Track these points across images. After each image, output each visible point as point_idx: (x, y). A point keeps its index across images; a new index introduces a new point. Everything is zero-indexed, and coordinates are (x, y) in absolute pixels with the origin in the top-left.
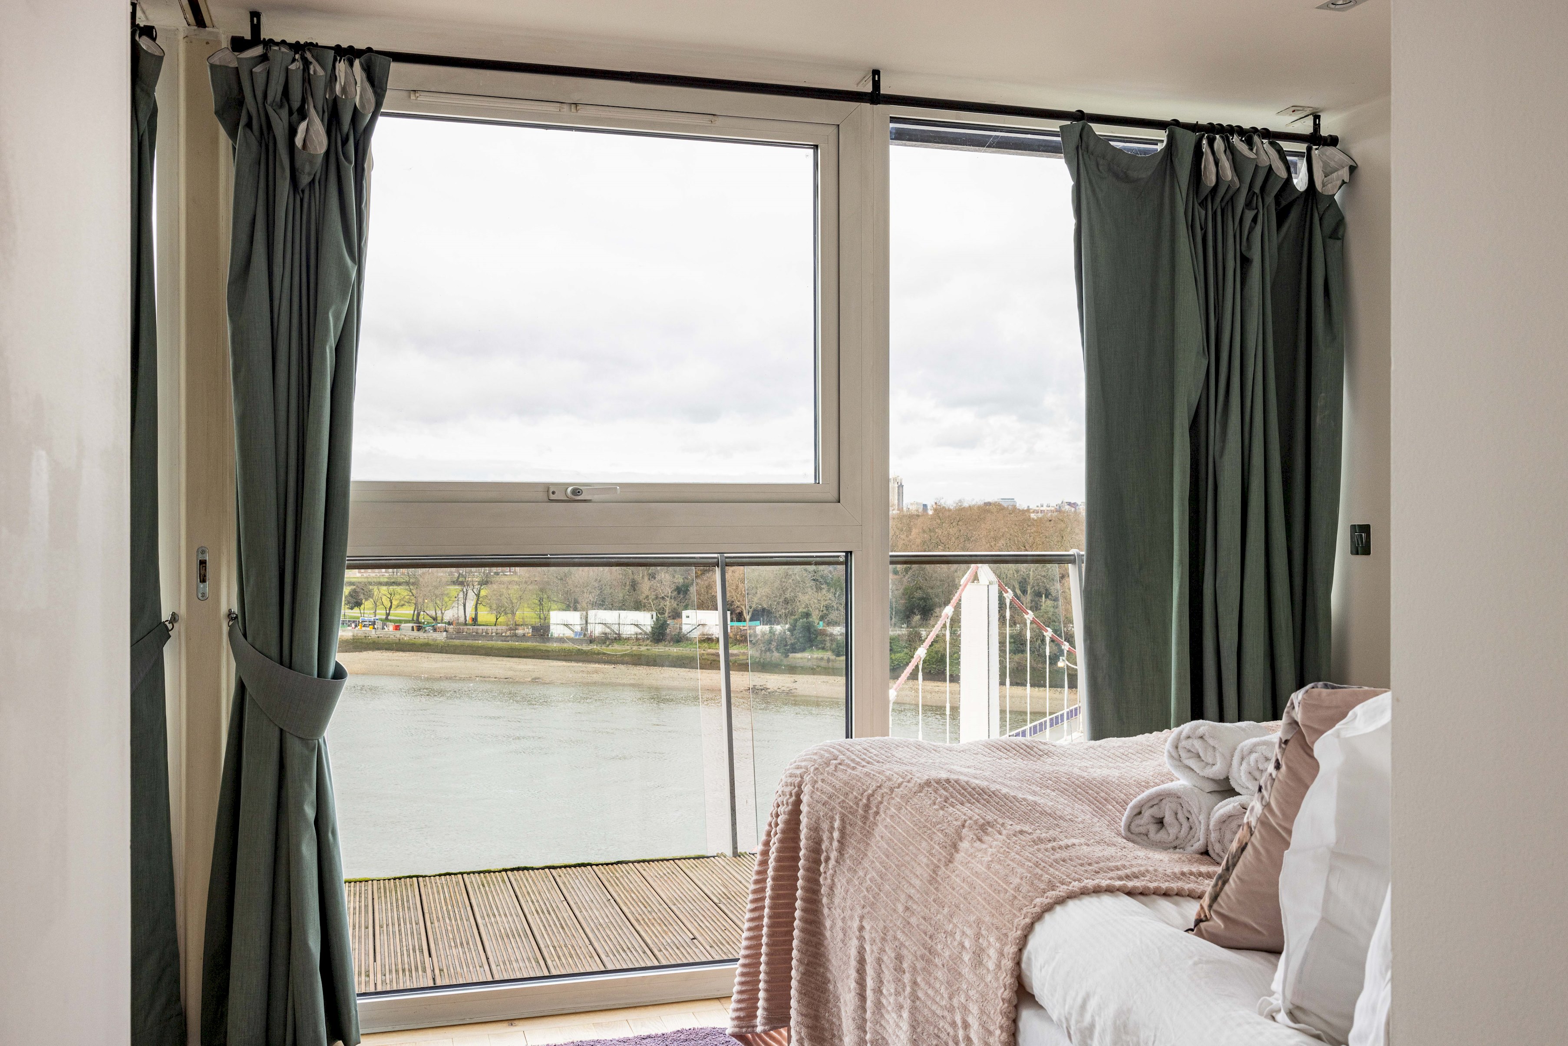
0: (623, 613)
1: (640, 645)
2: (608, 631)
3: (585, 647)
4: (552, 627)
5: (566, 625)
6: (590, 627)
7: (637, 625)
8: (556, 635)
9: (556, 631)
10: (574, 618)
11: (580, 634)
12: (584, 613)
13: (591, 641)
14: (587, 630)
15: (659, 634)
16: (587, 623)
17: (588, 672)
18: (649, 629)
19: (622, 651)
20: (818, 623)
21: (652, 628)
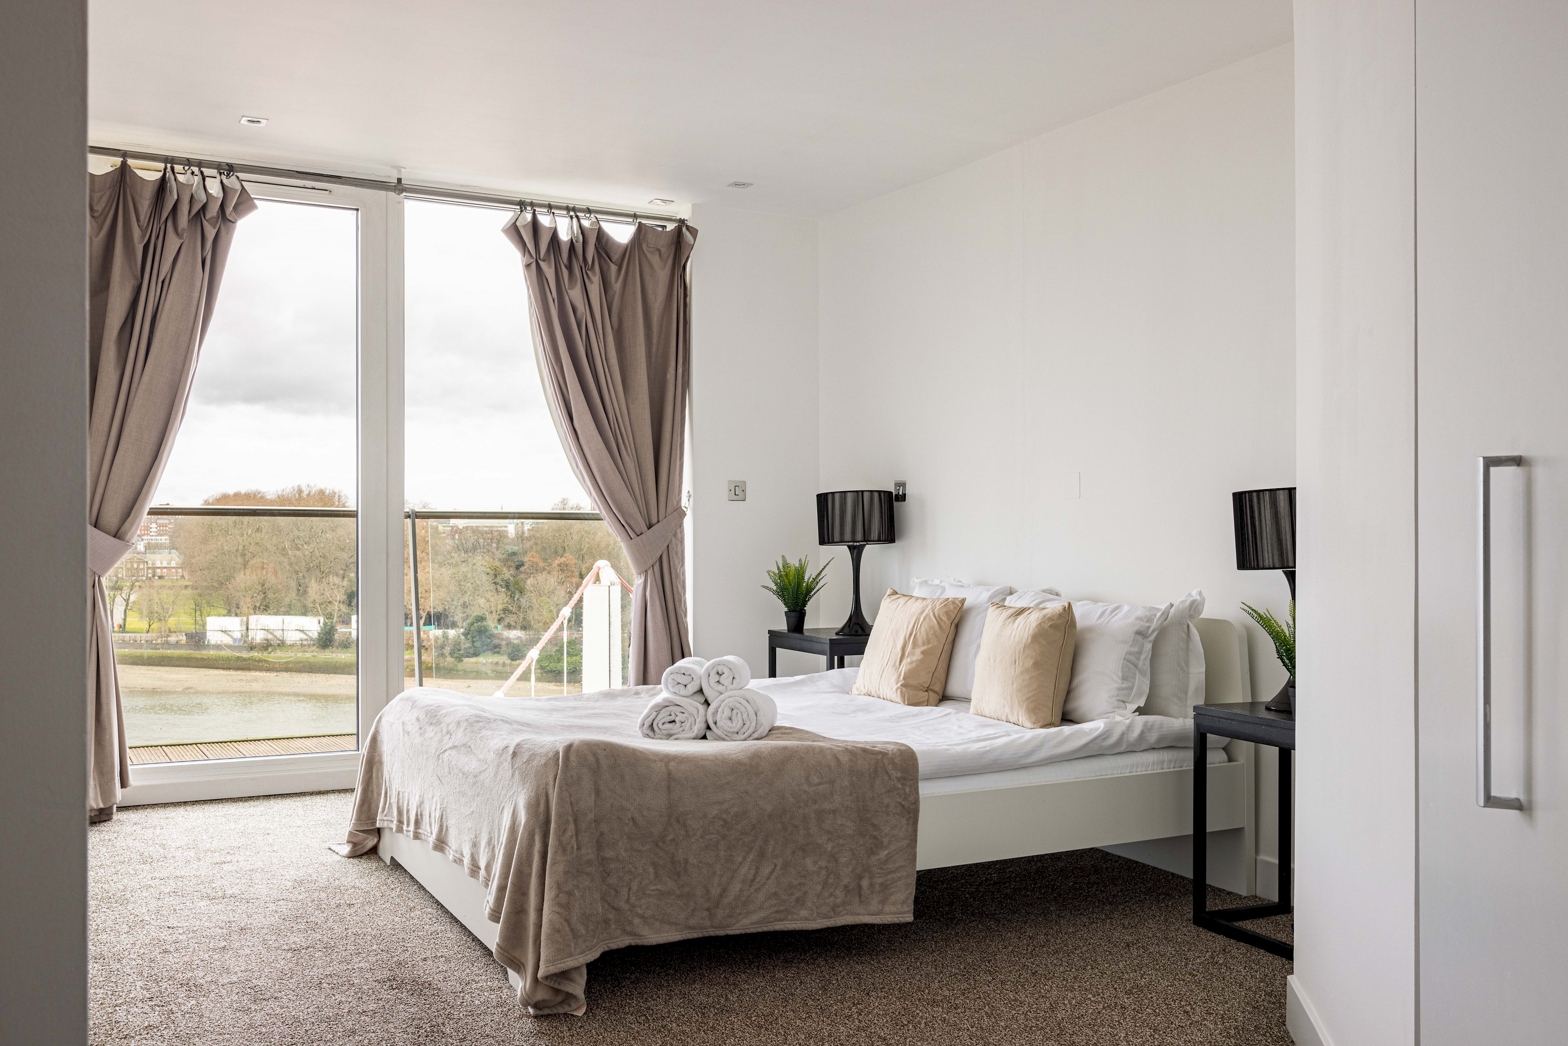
0: (287, 618)
1: (305, 652)
2: (270, 637)
3: (245, 655)
4: (208, 634)
5: (225, 632)
6: (251, 634)
7: (302, 631)
8: (213, 642)
9: (213, 637)
10: (234, 624)
11: (240, 640)
12: (245, 619)
13: (252, 648)
14: (247, 636)
15: (326, 640)
16: (247, 629)
17: (248, 681)
18: (315, 635)
19: (286, 658)
20: (496, 628)
21: (319, 633)
